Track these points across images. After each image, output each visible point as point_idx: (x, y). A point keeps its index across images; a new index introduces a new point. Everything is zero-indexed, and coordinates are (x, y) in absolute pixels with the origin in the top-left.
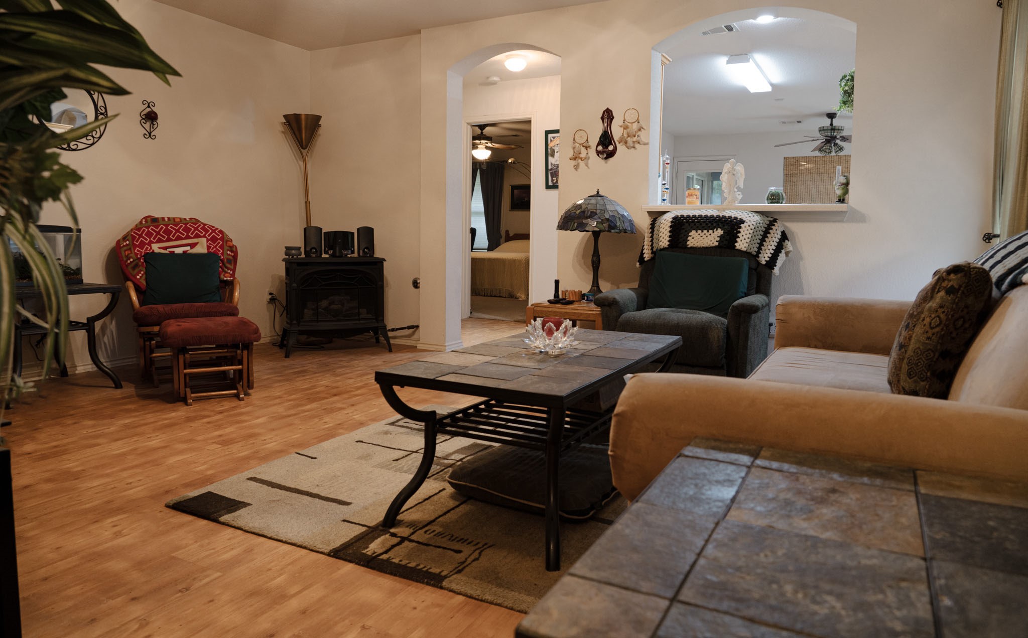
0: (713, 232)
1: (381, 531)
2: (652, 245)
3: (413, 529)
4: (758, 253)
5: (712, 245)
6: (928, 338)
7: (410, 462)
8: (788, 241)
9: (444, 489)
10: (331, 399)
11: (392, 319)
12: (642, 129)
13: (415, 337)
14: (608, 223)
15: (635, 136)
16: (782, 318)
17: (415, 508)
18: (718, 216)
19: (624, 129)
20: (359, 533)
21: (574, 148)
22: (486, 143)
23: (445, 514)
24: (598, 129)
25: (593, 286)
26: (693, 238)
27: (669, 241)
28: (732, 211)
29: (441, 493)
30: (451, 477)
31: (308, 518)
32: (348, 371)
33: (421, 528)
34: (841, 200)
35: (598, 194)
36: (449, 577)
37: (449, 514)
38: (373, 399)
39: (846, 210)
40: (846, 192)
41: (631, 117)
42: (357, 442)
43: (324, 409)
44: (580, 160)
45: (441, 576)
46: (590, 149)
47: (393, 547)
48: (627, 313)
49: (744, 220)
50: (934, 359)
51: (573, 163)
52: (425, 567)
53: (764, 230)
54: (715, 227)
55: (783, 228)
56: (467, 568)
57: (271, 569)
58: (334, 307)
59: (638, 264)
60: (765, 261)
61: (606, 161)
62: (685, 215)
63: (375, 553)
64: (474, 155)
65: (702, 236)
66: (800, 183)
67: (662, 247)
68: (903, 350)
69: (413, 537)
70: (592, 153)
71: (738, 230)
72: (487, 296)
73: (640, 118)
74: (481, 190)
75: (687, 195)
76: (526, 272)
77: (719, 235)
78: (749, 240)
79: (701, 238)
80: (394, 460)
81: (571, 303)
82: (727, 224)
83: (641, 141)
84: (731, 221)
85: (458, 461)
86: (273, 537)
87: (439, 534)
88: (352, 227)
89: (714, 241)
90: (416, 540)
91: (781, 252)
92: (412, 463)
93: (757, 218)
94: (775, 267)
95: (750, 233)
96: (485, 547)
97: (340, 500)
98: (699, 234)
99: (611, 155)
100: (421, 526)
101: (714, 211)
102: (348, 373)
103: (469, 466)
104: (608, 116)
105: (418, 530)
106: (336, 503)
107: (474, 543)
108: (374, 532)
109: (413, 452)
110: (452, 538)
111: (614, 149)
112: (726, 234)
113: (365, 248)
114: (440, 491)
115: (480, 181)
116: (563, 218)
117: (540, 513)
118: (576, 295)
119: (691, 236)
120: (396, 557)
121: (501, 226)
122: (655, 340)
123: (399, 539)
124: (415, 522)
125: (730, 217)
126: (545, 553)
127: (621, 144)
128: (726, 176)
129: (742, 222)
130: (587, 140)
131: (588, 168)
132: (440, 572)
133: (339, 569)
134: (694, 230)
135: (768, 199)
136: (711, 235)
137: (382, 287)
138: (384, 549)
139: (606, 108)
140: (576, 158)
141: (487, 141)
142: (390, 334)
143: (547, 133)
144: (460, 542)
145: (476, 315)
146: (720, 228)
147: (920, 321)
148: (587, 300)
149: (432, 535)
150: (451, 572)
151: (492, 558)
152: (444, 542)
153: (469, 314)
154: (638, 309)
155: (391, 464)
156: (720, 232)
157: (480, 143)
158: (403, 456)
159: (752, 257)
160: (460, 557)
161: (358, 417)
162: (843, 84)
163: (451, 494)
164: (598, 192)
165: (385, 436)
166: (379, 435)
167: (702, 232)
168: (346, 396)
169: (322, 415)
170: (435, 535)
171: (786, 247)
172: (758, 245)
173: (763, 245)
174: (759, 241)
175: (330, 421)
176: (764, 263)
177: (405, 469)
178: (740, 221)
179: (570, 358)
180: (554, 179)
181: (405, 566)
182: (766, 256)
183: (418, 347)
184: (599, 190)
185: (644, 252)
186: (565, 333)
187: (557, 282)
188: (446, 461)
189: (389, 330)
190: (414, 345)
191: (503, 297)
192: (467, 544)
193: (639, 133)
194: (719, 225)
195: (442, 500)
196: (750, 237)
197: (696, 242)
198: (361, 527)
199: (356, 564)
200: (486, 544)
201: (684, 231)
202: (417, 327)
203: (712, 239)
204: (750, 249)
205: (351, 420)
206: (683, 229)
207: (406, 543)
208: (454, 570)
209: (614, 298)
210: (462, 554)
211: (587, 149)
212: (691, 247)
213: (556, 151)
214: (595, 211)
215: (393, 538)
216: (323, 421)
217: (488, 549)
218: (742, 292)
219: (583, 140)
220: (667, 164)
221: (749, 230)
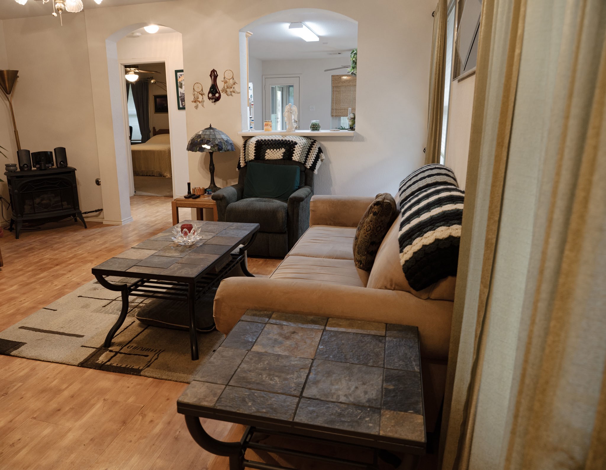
0: (280, 150)
1: (104, 349)
2: (245, 158)
3: (121, 347)
4: (305, 162)
5: (279, 158)
6: (366, 236)
7: (113, 307)
8: (323, 153)
9: (134, 322)
10: (55, 268)
11: (85, 206)
12: (235, 83)
13: (101, 216)
14: (217, 147)
15: (231, 88)
16: (313, 209)
17: (120, 334)
18: (282, 140)
19: (225, 83)
20: (92, 352)
21: (194, 95)
22: (134, 70)
23: (137, 336)
24: (208, 83)
25: (211, 184)
26: (268, 154)
27: (254, 156)
28: (290, 137)
29: (133, 324)
30: (138, 315)
31: (62, 347)
32: (61, 246)
33: (125, 346)
34: (352, 128)
35: (210, 128)
36: (143, 370)
37: (139, 336)
38: (82, 266)
39: (353, 135)
40: (354, 123)
41: (228, 76)
42: (79, 297)
43: (52, 276)
44: (198, 103)
45: (139, 370)
46: (205, 95)
47: (112, 357)
48: (231, 204)
49: (297, 142)
50: (368, 246)
51: (194, 104)
52: (130, 366)
53: (308, 148)
54: (280, 147)
55: (320, 145)
56: (152, 364)
57: (48, 378)
58: (44, 202)
59: (237, 169)
60: (310, 166)
61: (215, 103)
62: (263, 139)
63: (103, 362)
64: (127, 79)
65: (273, 153)
66: (342, 92)
67: (251, 159)
68: (356, 240)
69: (122, 351)
70: (206, 98)
71: (294, 149)
72: (144, 176)
73: (234, 76)
74: (133, 99)
75: (264, 125)
76: (169, 159)
77: (283, 152)
78: (300, 155)
79: (273, 154)
80: (103, 307)
81: (198, 197)
82: (288, 145)
83: (236, 91)
84: (290, 143)
85: (140, 303)
86: (45, 360)
87: (135, 348)
88: (50, 148)
89: (280, 156)
90: (124, 352)
91: (318, 160)
92: (114, 308)
93: (304, 141)
94: (315, 170)
95: (300, 151)
96: (160, 352)
97: (77, 335)
98: (272, 152)
99: (218, 99)
100: (125, 345)
101: (280, 136)
102: (61, 248)
103: (147, 308)
104: (214, 75)
105: (124, 346)
106: (75, 336)
107: (154, 350)
108: (100, 351)
109: (113, 300)
110: (142, 349)
111: (219, 96)
112: (287, 152)
113: (61, 162)
114: (132, 323)
115: (132, 93)
116: (190, 144)
117: (187, 330)
118: (201, 191)
119: (267, 153)
120: (115, 362)
121: (150, 124)
122: (245, 228)
123: (114, 353)
124: (121, 342)
125: (289, 141)
126: (191, 351)
127: (224, 92)
128: (287, 114)
129: (296, 144)
130: (202, 90)
131: (204, 107)
132: (139, 368)
133: (85, 373)
134: (269, 149)
135: (311, 128)
136: (279, 152)
137: (76, 187)
138: (107, 360)
139: (212, 69)
140: (196, 101)
141: (135, 69)
142: (84, 215)
143: (177, 72)
144: (147, 351)
145: (139, 193)
146: (283, 148)
147: (363, 227)
148: (208, 194)
149: (131, 348)
150: (144, 367)
151: (166, 357)
152: (138, 352)
153: (134, 194)
154: (238, 200)
155: (102, 309)
156: (283, 150)
157: (130, 70)
158: (107, 303)
159: (302, 165)
160: (148, 359)
161: (75, 279)
162: (352, 56)
163: (139, 324)
164: (211, 126)
165: (95, 291)
166: (91, 291)
167: (273, 150)
168: (64, 265)
169: (53, 280)
170: (133, 349)
171: (321, 157)
172: (305, 158)
173: (308, 157)
174: (306, 155)
175: (58, 284)
176: (309, 167)
177: (110, 312)
178: (295, 143)
179: (198, 247)
180: (183, 103)
181: (120, 367)
182: (310, 163)
183: (104, 223)
184: (211, 125)
185: (240, 161)
186: (194, 233)
187: (189, 184)
188: (133, 304)
189: (83, 213)
190: (101, 221)
191: (155, 176)
192: (151, 351)
193: (234, 86)
194: (282, 146)
195: (134, 328)
196: (300, 153)
197: (270, 156)
198: (92, 349)
199: (94, 369)
200: (160, 350)
201: (263, 149)
202: (102, 210)
203: (279, 155)
204: (301, 160)
205: (71, 282)
206: (262, 148)
207: (119, 355)
208: (146, 366)
209: (223, 196)
210: (149, 357)
211: (202, 96)
212: (267, 160)
213: (183, 84)
214: (209, 139)
215: (111, 353)
216: (54, 284)
217: (162, 353)
218: (296, 186)
219: (200, 90)
220: (252, 105)
221: (300, 149)
